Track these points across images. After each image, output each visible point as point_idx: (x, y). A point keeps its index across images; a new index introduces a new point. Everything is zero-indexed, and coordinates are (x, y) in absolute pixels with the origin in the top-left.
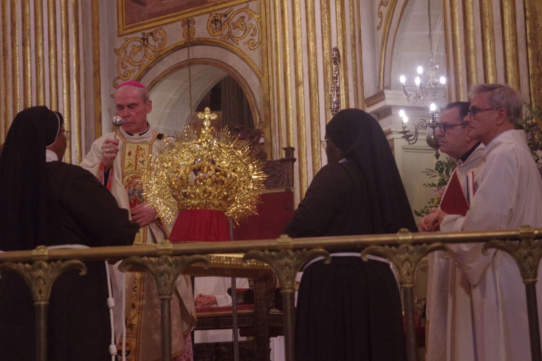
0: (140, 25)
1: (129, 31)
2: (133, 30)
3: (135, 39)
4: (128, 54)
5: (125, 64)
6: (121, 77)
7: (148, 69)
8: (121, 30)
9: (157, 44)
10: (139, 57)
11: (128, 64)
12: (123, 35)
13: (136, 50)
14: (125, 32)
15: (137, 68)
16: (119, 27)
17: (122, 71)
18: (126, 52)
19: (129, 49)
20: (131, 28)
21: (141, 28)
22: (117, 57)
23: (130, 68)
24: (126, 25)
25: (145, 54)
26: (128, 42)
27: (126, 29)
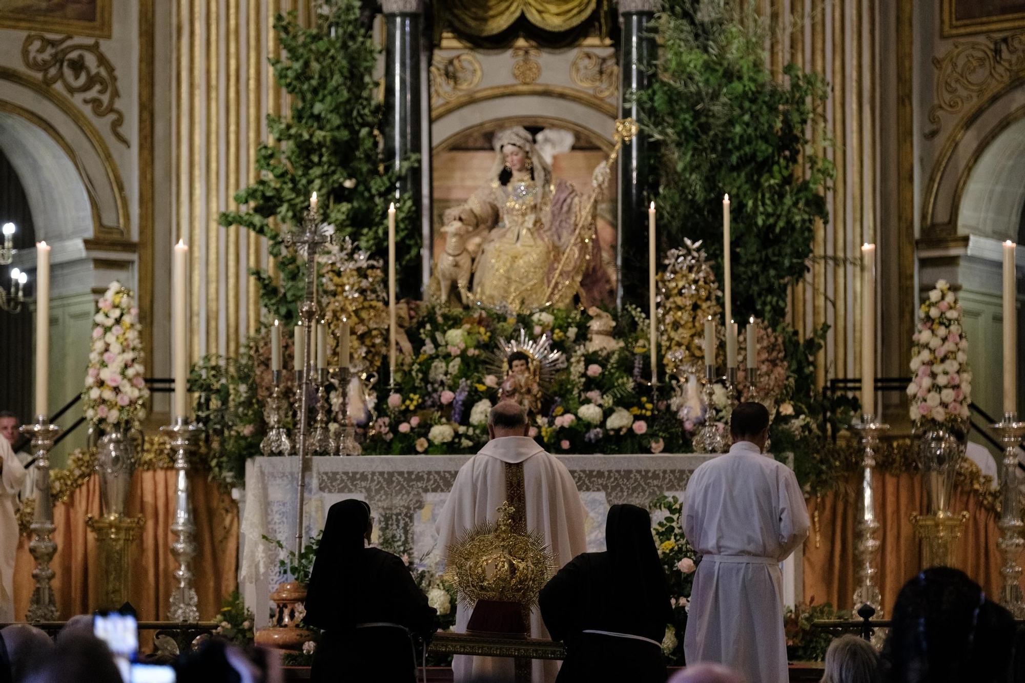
0: (982, 24)
1: (962, 31)
2: (969, 30)
3: (974, 46)
4: (959, 70)
5: (953, 84)
6: (943, 105)
7: (995, 99)
8: (946, 28)
9: (1014, 59)
10: (979, 76)
11: (958, 86)
12: (952, 36)
13: (975, 63)
14: (954, 32)
15: (974, 95)
16: (942, 22)
17: (947, 97)
18: (955, 65)
19: (961, 62)
20: (965, 26)
21: (984, 28)
22: (936, 71)
23: (963, 93)
24: (957, 19)
25: (991, 74)
26: (960, 48)
27: (956, 27)
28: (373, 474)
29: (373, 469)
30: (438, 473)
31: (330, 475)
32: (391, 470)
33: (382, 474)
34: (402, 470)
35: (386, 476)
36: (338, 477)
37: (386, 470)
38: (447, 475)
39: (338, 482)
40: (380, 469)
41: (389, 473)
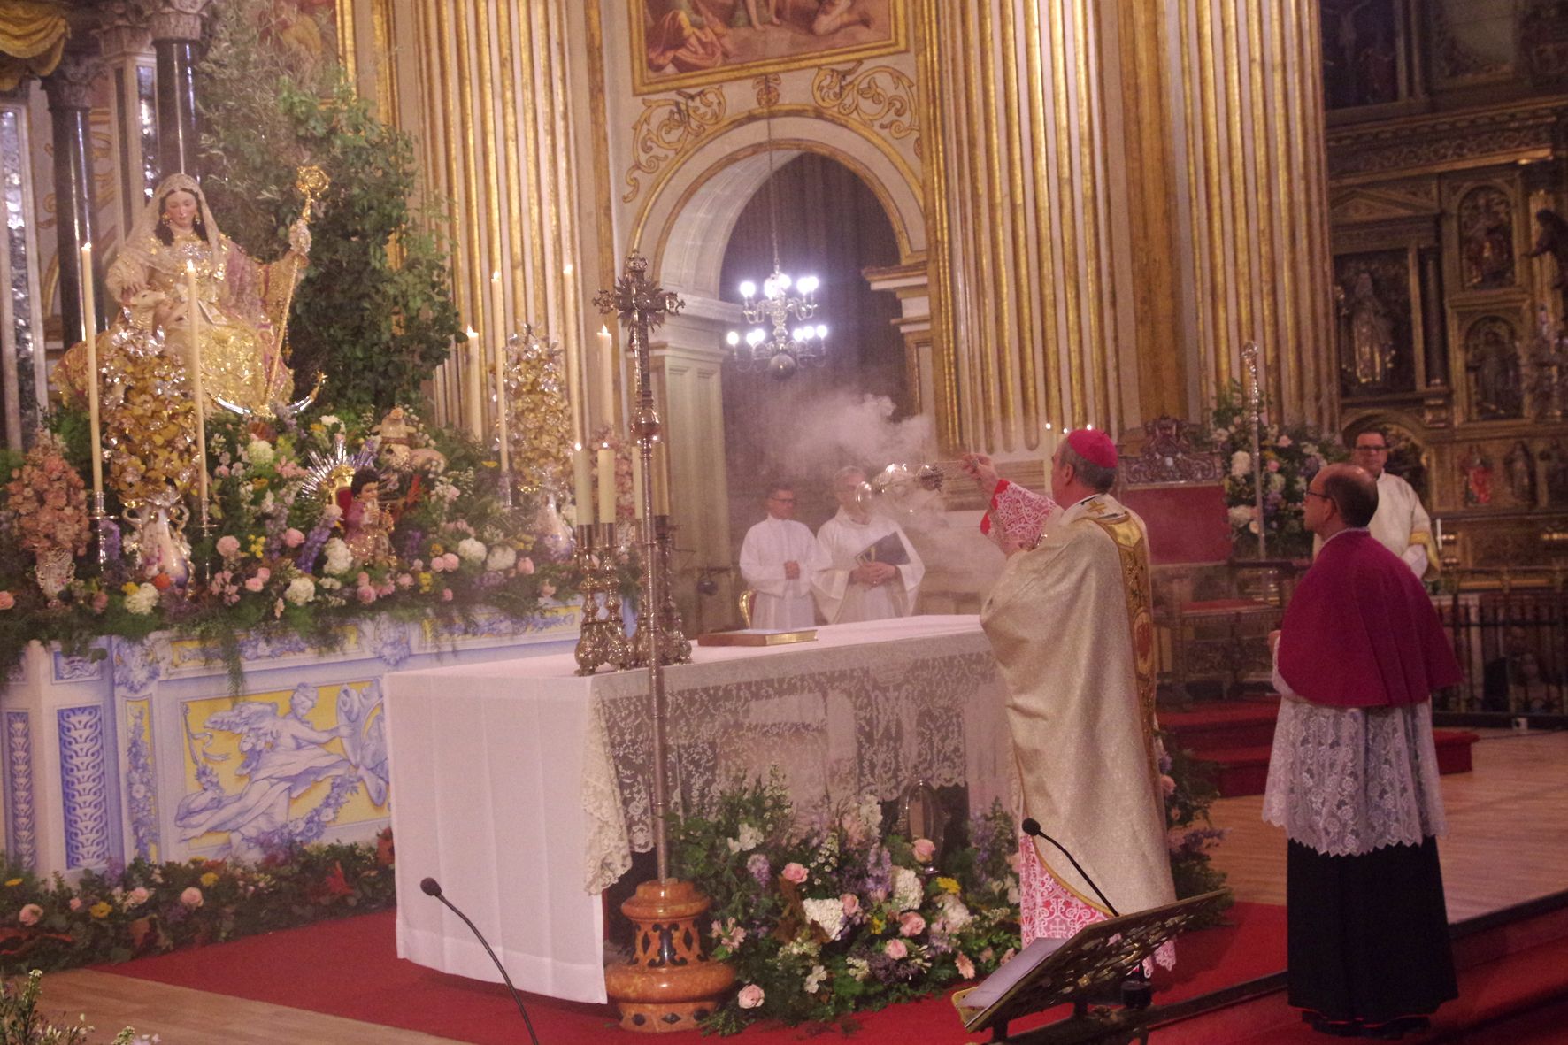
28: (739, 687)
29: (740, 679)
30: (812, 676)
31: (686, 695)
32: (759, 679)
33: (749, 685)
34: (771, 676)
35: (753, 689)
36: (697, 697)
37: (754, 679)
38: (823, 680)
39: (697, 706)
40: (746, 678)
41: (757, 683)
